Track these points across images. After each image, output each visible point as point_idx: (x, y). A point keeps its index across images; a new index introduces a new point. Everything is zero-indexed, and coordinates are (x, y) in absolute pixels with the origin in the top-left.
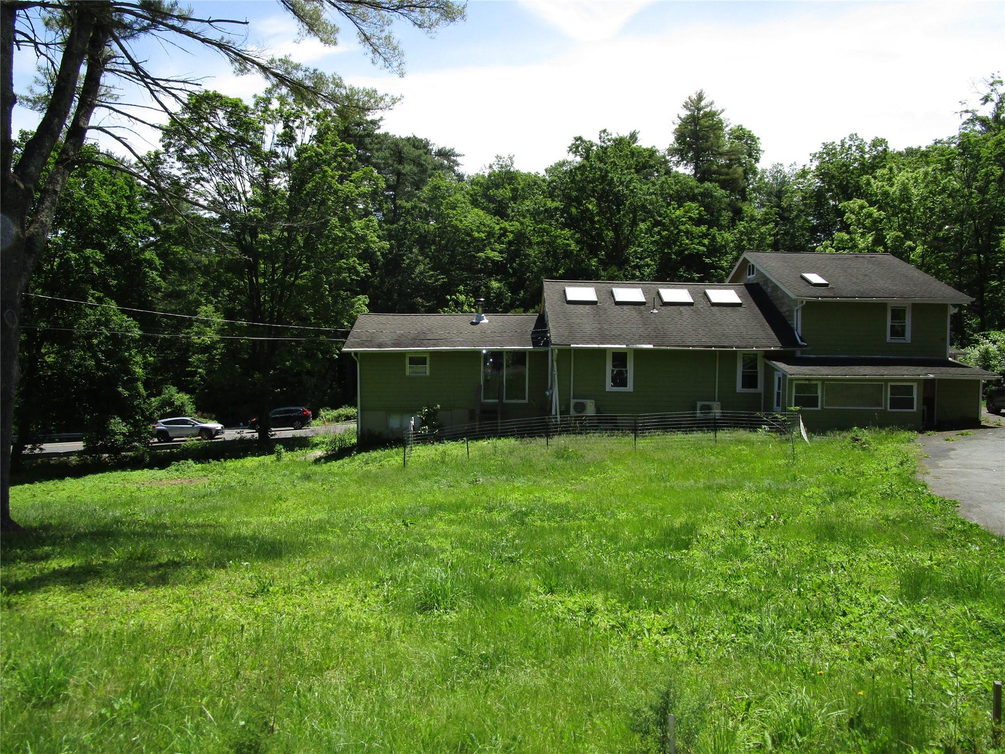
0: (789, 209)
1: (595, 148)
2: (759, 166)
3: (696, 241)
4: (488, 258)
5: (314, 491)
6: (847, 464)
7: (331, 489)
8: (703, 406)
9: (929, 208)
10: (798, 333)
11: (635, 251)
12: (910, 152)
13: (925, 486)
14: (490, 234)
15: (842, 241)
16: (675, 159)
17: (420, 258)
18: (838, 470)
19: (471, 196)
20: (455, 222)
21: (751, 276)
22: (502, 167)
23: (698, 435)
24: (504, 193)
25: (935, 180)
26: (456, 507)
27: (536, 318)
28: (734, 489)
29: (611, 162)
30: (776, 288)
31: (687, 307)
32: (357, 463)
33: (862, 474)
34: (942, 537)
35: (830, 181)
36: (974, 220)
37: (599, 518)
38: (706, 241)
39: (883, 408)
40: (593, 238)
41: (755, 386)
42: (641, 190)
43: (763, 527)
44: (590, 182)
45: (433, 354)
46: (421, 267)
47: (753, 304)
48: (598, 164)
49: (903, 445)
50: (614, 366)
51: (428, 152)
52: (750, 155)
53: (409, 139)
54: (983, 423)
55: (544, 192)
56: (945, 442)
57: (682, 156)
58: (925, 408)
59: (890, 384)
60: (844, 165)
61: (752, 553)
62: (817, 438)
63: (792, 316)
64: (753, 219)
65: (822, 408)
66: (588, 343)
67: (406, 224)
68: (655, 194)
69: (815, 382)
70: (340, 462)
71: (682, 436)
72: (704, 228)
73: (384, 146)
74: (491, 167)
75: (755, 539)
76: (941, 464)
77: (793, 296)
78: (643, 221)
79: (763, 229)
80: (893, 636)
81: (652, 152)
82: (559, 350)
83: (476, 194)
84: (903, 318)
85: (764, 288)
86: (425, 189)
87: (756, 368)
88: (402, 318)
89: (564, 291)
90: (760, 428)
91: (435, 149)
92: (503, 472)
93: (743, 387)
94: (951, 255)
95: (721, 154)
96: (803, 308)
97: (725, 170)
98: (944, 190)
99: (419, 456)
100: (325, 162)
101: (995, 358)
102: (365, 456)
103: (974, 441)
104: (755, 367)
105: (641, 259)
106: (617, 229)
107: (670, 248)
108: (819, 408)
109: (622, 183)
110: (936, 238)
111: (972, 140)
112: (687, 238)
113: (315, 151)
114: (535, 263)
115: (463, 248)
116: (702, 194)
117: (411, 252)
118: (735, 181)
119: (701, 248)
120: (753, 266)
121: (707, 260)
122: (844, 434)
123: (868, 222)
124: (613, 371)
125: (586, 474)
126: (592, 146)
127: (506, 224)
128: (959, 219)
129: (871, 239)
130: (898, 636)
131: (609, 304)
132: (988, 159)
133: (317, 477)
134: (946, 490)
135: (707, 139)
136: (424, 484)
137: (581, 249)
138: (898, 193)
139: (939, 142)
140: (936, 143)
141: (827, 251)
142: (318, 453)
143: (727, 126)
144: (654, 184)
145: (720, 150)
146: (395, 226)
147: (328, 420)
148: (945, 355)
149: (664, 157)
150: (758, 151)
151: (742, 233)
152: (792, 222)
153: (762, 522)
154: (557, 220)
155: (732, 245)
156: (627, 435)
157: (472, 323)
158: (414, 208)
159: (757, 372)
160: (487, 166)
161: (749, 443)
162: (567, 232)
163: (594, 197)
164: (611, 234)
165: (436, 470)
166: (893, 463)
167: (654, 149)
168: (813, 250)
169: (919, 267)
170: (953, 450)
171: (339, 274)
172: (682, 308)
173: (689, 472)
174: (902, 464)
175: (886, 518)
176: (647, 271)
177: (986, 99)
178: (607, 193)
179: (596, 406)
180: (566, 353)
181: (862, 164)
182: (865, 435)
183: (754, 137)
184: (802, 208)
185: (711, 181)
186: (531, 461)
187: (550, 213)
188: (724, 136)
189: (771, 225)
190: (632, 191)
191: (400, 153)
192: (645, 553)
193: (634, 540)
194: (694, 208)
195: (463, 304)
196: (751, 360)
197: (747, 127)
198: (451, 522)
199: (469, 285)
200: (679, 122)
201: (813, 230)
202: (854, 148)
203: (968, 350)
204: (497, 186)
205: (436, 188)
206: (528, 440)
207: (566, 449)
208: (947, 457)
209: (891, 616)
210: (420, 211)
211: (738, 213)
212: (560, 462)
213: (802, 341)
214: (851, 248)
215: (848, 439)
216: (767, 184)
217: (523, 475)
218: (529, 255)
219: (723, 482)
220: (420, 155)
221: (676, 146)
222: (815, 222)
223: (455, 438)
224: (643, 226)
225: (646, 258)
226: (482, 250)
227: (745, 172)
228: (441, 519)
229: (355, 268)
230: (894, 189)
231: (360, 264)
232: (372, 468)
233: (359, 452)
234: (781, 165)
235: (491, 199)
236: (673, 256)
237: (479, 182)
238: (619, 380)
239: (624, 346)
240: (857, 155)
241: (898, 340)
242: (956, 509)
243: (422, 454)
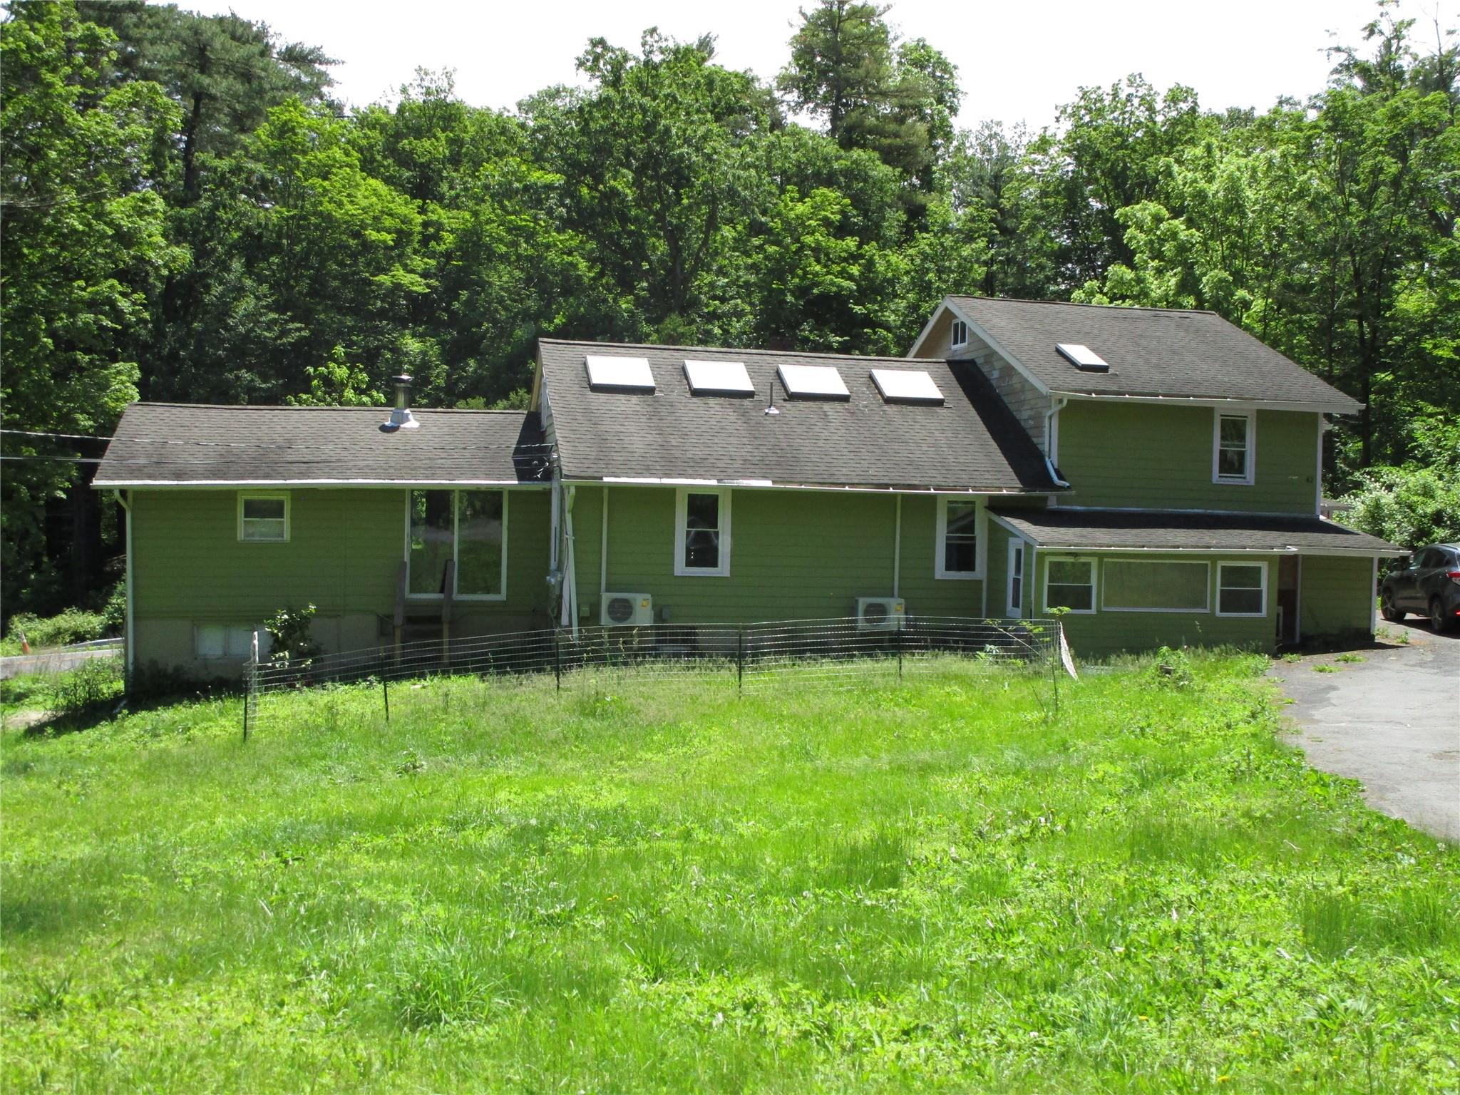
0: (1015, 212)
1: (631, 63)
2: (958, 124)
3: (836, 268)
4: (398, 286)
5: (49, 799)
6: (1155, 719)
7: (85, 793)
8: (870, 606)
9: (1276, 228)
10: (1052, 462)
11: (712, 285)
12: (1237, 118)
13: (1300, 755)
14: (402, 236)
15: (1121, 282)
16: (793, 97)
17: (248, 283)
18: (1142, 729)
19: (361, 150)
20: (327, 207)
21: (959, 345)
22: (428, 93)
23: (863, 666)
24: (434, 147)
25: (1287, 177)
26: (386, 822)
27: (521, 419)
28: (952, 770)
29: (666, 96)
30: (1008, 370)
31: (837, 406)
32: (133, 733)
33: (1186, 736)
34: (1348, 843)
35: (1092, 164)
36: (1353, 255)
37: (700, 835)
38: (855, 270)
39: (1207, 611)
40: (625, 254)
41: (970, 566)
42: (728, 156)
43: (1027, 840)
44: (618, 135)
45: (301, 494)
46: (246, 305)
47: (966, 402)
48: (637, 98)
49: (1246, 681)
50: (690, 525)
51: (265, 51)
52: (940, 100)
53: (221, 20)
54: (1378, 640)
55: (522, 149)
56: (1318, 675)
57: (806, 91)
58: (1281, 609)
59: (1220, 564)
60: (1118, 133)
61: (1020, 889)
62: (1093, 670)
63: (1039, 427)
64: (945, 229)
65: (1099, 611)
66: (639, 474)
67: (216, 207)
68: (756, 167)
69: (1083, 560)
70: (90, 734)
71: (831, 667)
72: (851, 243)
73: (168, 33)
74: (404, 90)
75: (1021, 860)
76: (1318, 714)
77: (1044, 389)
78: (730, 221)
79: (966, 251)
80: (1311, 1016)
81: (747, 81)
82: (578, 488)
83: (371, 147)
84: (1242, 437)
85: (985, 369)
86: (263, 130)
87: (973, 532)
88: (227, 414)
89: (585, 364)
90: (982, 649)
91: (279, 44)
92: (469, 746)
93: (948, 568)
94: (1312, 319)
95: (884, 94)
96: (1061, 412)
97: (892, 127)
98: (1301, 194)
99: (274, 717)
100: (46, 62)
101: (1391, 516)
102: (145, 718)
103: (1368, 673)
104: (970, 528)
105: (723, 300)
106: (674, 235)
107: (784, 282)
108: (1093, 611)
109: (687, 141)
110: (1287, 286)
111: (1350, 104)
112: (818, 261)
113: (27, 41)
114: (501, 301)
115: (341, 264)
116: (847, 173)
117: (228, 270)
118: (910, 150)
119: (846, 283)
120: (963, 325)
121: (857, 309)
122: (1143, 660)
123: (1168, 248)
124: (688, 533)
125: (646, 747)
126: (626, 58)
127: (438, 213)
128: (1327, 252)
129: (1173, 281)
130: (1320, 1016)
131: (679, 395)
132: (1376, 142)
133: (47, 767)
134: (1337, 762)
135: (856, 62)
136: (300, 778)
137: (601, 274)
138: (1221, 194)
139: (1287, 101)
140: (1281, 103)
141: (1094, 301)
142: (34, 714)
143: (896, 38)
144: (753, 147)
145: (883, 86)
146: (190, 211)
147: (33, 643)
148: (1314, 512)
149: (769, 93)
150: (954, 93)
151: (925, 257)
152: (1021, 240)
153: (1025, 830)
154: (550, 212)
155: (906, 279)
156: (720, 668)
157: (384, 429)
158: (236, 170)
159: (973, 539)
160: (398, 88)
161: (966, 681)
162: (567, 238)
163: (628, 166)
164: (662, 247)
165: (319, 744)
166: (1238, 712)
167: (750, 75)
168: (1064, 297)
169: (1262, 338)
170: (1334, 688)
171: (72, 313)
172: (827, 407)
173: (855, 740)
174: (1254, 715)
175: (1248, 814)
176: (737, 326)
177: (1372, 30)
178: (657, 159)
179: (654, 606)
180: (590, 495)
181: (1151, 133)
182: (1182, 660)
183: (946, 65)
184: (1039, 211)
185: (863, 147)
186: (526, 724)
187: (535, 196)
188: (889, 59)
189: (981, 243)
190: (709, 158)
191: (202, 50)
192: (816, 896)
193: (789, 873)
194: (832, 201)
195: (343, 385)
196: (962, 518)
197: (935, 45)
198: (381, 853)
199: (354, 343)
200: (802, 22)
201: (1062, 256)
202: (1136, 102)
203: (1345, 500)
204: (418, 133)
205: (285, 130)
206: (511, 679)
207: (599, 697)
208: (1325, 702)
209: (1300, 984)
210: (248, 181)
211: (917, 213)
212: (590, 724)
213: (1061, 477)
214: (1135, 298)
215: (1151, 671)
216: (970, 160)
217: (516, 751)
218: (490, 284)
219: (925, 756)
220: (250, 57)
221: (794, 71)
222: (1065, 240)
223: (350, 676)
224: (727, 232)
225: (732, 298)
226: (385, 271)
227: (932, 134)
228: (357, 847)
229: (112, 303)
230: (1214, 187)
231: (123, 294)
232: (171, 744)
233: (133, 711)
234: (999, 124)
235: (405, 160)
236: (789, 298)
237: (377, 121)
238: (703, 552)
239: (714, 482)
240: (1142, 114)
241: (1232, 480)
242: (1362, 795)
243: (282, 713)
